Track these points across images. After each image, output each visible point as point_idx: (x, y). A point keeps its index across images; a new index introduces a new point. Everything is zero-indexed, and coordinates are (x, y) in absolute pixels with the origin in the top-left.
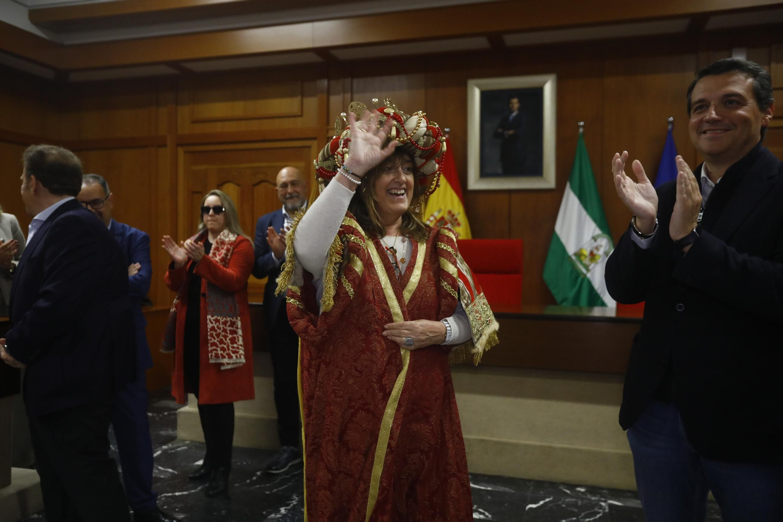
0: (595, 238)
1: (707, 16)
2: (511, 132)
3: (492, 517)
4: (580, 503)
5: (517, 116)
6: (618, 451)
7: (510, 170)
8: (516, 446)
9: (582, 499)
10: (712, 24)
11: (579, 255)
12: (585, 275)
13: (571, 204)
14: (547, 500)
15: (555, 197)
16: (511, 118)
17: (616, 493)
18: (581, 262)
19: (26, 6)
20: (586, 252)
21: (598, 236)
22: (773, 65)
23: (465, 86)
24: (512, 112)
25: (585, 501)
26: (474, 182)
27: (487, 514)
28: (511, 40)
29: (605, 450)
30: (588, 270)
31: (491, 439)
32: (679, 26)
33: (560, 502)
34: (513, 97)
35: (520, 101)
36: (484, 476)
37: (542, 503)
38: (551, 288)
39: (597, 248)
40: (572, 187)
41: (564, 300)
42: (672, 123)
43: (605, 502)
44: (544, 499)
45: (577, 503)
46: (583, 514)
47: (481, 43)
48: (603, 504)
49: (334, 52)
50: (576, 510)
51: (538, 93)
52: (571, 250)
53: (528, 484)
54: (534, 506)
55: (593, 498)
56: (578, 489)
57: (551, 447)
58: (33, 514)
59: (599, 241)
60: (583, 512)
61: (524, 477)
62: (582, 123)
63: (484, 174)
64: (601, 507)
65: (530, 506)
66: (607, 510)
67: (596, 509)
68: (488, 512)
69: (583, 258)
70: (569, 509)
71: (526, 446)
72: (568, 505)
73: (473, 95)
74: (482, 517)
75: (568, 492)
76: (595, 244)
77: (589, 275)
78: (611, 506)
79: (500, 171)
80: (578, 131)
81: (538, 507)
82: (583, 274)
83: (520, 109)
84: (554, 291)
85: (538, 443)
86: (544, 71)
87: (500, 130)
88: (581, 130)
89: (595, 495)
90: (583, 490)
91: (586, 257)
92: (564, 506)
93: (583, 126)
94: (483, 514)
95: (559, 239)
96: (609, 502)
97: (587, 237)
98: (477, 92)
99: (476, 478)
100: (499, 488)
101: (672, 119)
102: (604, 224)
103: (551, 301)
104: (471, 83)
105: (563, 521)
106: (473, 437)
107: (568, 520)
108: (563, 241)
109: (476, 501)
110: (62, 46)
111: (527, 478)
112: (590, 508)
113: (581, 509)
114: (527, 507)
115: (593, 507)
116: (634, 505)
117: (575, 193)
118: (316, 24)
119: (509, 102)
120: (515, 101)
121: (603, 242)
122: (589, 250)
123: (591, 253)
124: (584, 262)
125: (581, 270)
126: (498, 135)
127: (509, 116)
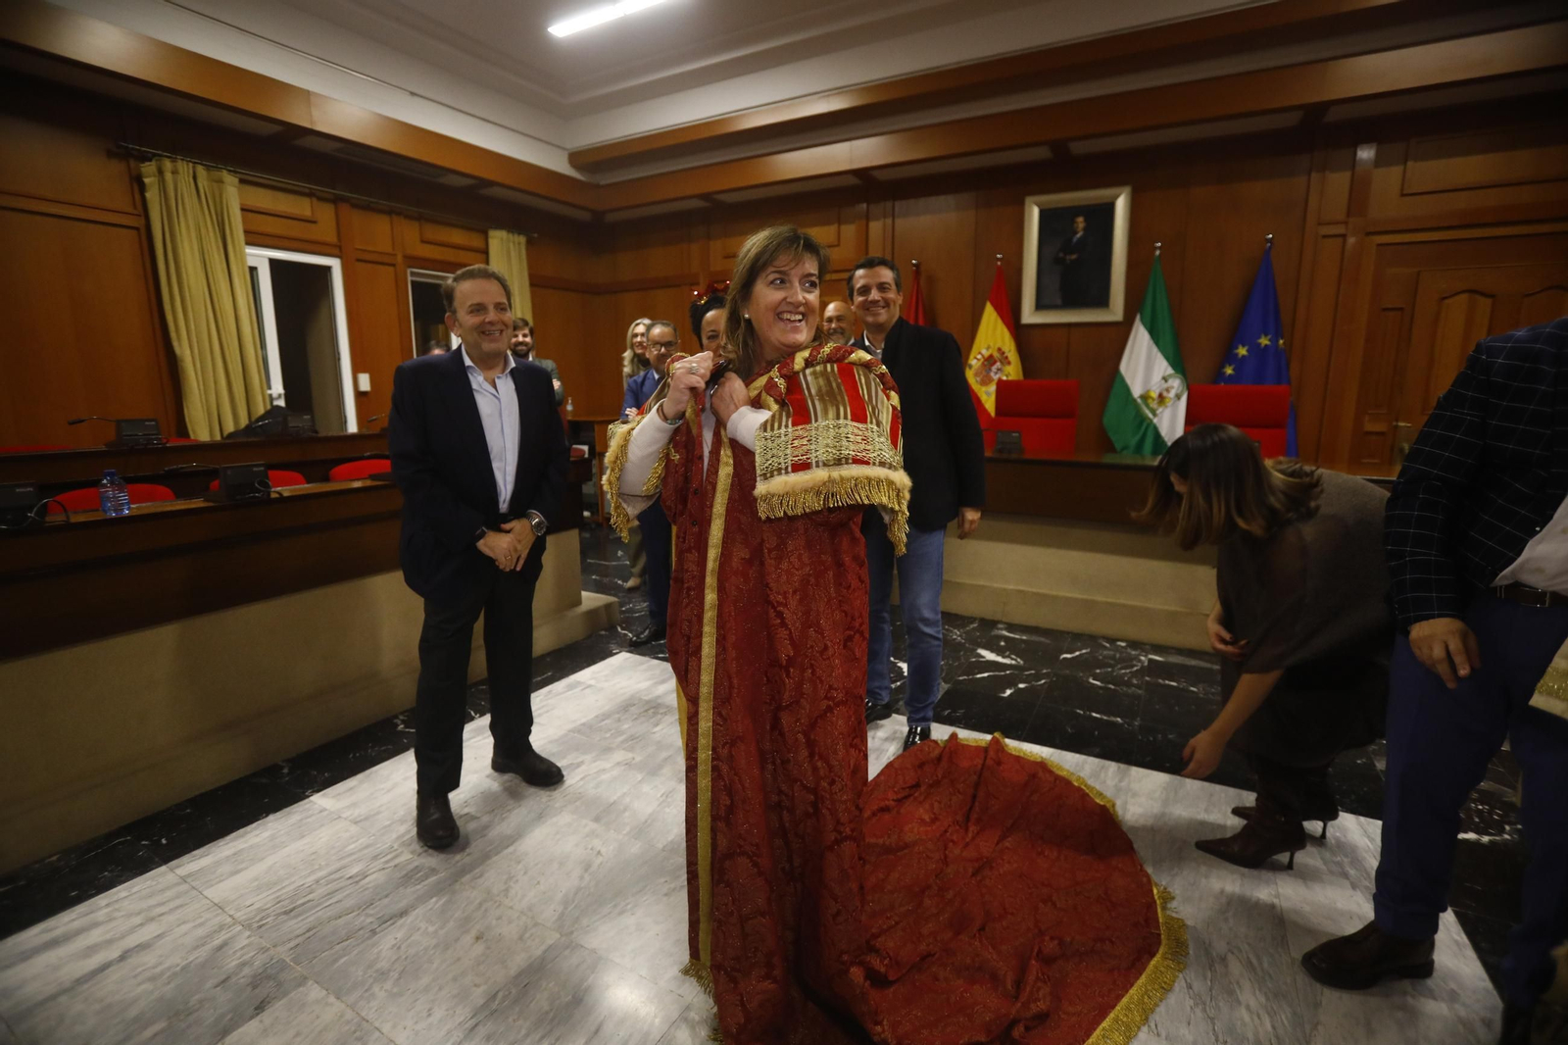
0: (1165, 379)
1: (1325, 106)
2: (1074, 257)
3: (1025, 663)
4: (1118, 656)
5: (1081, 237)
6: (1166, 607)
7: (1070, 302)
9: (1121, 653)
10: (1332, 116)
12: (1151, 421)
13: (1140, 339)
14: (1084, 651)
15: (1120, 334)
16: (1075, 240)
17: (1158, 649)
18: (1147, 406)
19: (564, 149)
20: (1154, 395)
21: (1170, 376)
22: (1410, 164)
23: (1022, 204)
24: (1076, 233)
25: (1124, 655)
26: (1029, 316)
27: (1019, 660)
28: (1078, 148)
30: (1155, 415)
31: (1030, 590)
32: (1291, 120)
33: (1097, 654)
34: (1078, 216)
35: (1085, 220)
36: (1021, 626)
37: (1077, 653)
38: (1110, 434)
39: (1168, 390)
40: (1142, 320)
41: (1125, 448)
42: (1270, 240)
43: (1146, 656)
44: (1080, 650)
45: (1115, 655)
46: (1119, 666)
47: (1042, 153)
48: (1143, 658)
49: (875, 173)
50: (1112, 662)
51: (1109, 209)
52: (1136, 391)
53: (1065, 635)
54: (1069, 656)
55: (1133, 653)
56: (1119, 643)
57: (1092, 601)
58: (602, 630)
59: (1170, 382)
60: (1120, 663)
61: (1062, 628)
62: (1160, 244)
63: (1040, 306)
64: (1140, 661)
65: (1064, 656)
66: (1146, 664)
67: (1135, 662)
68: (1021, 659)
69: (1150, 401)
70: (1106, 661)
71: (1067, 600)
72: (1105, 657)
73: (1031, 212)
74: (1013, 662)
75: (1108, 645)
76: (1165, 385)
77: (1155, 421)
78: (1150, 660)
79: (1059, 302)
80: (1154, 253)
81: (1073, 658)
82: (1149, 419)
83: (1085, 229)
84: (1114, 438)
86: (1119, 183)
87: (1061, 255)
88: (1158, 253)
89: (1135, 649)
90: (1123, 644)
91: (1153, 399)
92: (1101, 657)
93: (1160, 248)
94: (1015, 660)
95: (1123, 380)
96: (1151, 656)
97: (1157, 377)
98: (1036, 212)
99: (1011, 627)
100: (1035, 638)
101: (1271, 236)
102: (1179, 363)
103: (1108, 446)
104: (1029, 200)
105: (1098, 671)
106: (1011, 587)
107: (1103, 670)
108: (1128, 381)
109: (1011, 648)
110: (598, 186)
111: (1066, 630)
112: (1128, 661)
113: (1121, 660)
114: (1061, 657)
115: (1131, 660)
116: (1176, 661)
117: (1145, 326)
118: (854, 143)
119: (1073, 221)
120: (1080, 219)
121: (1176, 384)
122: (1158, 392)
123: (1161, 396)
124: (1151, 405)
125: (1147, 415)
126: (1058, 261)
127: (1072, 238)
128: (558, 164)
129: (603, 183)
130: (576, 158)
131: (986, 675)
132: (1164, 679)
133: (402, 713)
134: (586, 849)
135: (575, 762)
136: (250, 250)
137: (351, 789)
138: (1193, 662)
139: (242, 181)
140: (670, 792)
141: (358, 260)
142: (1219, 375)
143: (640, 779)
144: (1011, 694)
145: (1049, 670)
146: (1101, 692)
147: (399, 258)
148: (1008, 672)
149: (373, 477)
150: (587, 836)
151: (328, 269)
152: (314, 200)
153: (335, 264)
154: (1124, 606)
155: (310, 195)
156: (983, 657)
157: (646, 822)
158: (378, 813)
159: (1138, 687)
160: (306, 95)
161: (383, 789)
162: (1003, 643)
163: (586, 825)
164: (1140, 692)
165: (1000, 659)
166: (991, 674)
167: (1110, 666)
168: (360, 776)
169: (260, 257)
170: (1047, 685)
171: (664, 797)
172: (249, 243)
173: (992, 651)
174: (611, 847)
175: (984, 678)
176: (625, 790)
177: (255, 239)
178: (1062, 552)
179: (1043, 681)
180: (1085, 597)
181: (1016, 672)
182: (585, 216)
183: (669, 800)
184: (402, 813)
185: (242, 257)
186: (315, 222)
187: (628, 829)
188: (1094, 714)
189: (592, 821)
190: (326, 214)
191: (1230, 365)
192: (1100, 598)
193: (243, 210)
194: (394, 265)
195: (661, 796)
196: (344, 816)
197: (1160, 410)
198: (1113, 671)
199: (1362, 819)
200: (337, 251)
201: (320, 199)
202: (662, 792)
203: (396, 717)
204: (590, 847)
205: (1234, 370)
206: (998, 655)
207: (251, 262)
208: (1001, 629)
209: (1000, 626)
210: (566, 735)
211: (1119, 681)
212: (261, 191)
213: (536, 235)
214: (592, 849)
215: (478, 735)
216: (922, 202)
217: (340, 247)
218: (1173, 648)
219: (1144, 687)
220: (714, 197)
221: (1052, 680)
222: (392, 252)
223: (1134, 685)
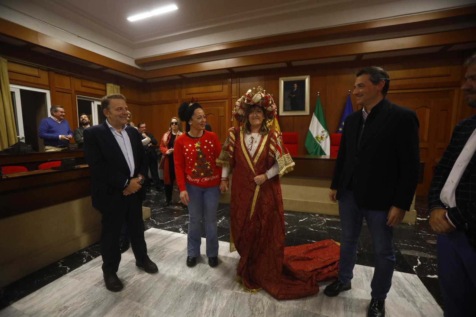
0: (323, 132)
1: (363, 54)
2: (294, 96)
3: (288, 224)
4: (317, 219)
5: (296, 90)
7: (294, 109)
8: (296, 201)
9: (318, 218)
10: (364, 58)
12: (319, 144)
13: (315, 120)
14: (306, 218)
15: (309, 117)
16: (294, 91)
17: (329, 216)
18: (318, 140)
19: (133, 58)
21: (324, 131)
23: (278, 80)
24: (295, 89)
25: (319, 219)
26: (282, 113)
27: (286, 223)
28: (294, 64)
29: (325, 202)
30: (320, 143)
31: (287, 199)
32: (353, 58)
33: (310, 219)
34: (295, 84)
35: (297, 85)
37: (304, 219)
38: (307, 149)
39: (323, 135)
40: (315, 114)
41: (312, 153)
42: (350, 92)
44: (305, 218)
45: (316, 219)
47: (284, 65)
48: (324, 220)
49: (234, 69)
50: (315, 222)
51: (304, 82)
52: (314, 136)
53: (299, 213)
54: (302, 220)
55: (321, 218)
56: (316, 215)
57: (308, 202)
59: (324, 133)
60: (318, 222)
61: (298, 211)
62: (319, 92)
63: (285, 110)
64: (324, 221)
65: (300, 220)
66: (326, 222)
67: (322, 221)
69: (318, 139)
70: (313, 221)
71: (299, 201)
72: (313, 220)
73: (281, 83)
75: (313, 216)
76: (323, 134)
77: (320, 144)
78: (327, 220)
79: (290, 109)
82: (318, 144)
83: (297, 88)
84: (308, 150)
85: (303, 200)
86: (306, 74)
87: (290, 95)
88: (318, 95)
89: (322, 217)
90: (318, 215)
91: (320, 138)
93: (319, 93)
95: (310, 132)
96: (326, 219)
97: (320, 132)
98: (282, 82)
100: (291, 215)
102: (326, 127)
103: (308, 153)
104: (280, 79)
105: (312, 225)
108: (312, 133)
110: (145, 71)
113: (317, 221)
114: (300, 221)
115: (321, 221)
116: (335, 220)
117: (316, 116)
118: (227, 60)
120: (296, 85)
121: (326, 133)
122: (321, 136)
123: (321, 137)
124: (319, 140)
125: (318, 143)
126: (289, 97)
127: (293, 90)
128: (132, 63)
129: (147, 70)
130: (137, 61)
132: (332, 227)
133: (62, 259)
134: (134, 316)
135: (131, 275)
136: (11, 86)
137: (32, 298)
139: (8, 61)
140: (168, 285)
141: (57, 91)
142: (338, 131)
143: (156, 281)
145: (296, 226)
146: (314, 233)
147: (73, 92)
149: (53, 169)
150: (134, 310)
151: (45, 94)
152: (40, 70)
153: (48, 93)
154: (317, 203)
155: (38, 68)
157: (159, 300)
158: (44, 309)
160: (36, 33)
161: (47, 296)
163: (134, 304)
164: (326, 232)
167: (316, 223)
168: (38, 291)
169: (16, 89)
170: (296, 232)
171: (166, 288)
172: (11, 83)
174: (144, 314)
176: (151, 286)
177: (13, 81)
178: (297, 186)
179: (295, 230)
180: (305, 201)
182: (141, 80)
183: (168, 289)
184: (54, 308)
185: (8, 88)
186: (40, 77)
187: (151, 304)
188: (313, 241)
189: (137, 302)
190: (44, 75)
191: (341, 128)
192: (310, 201)
193: (8, 71)
194: (71, 94)
195: (165, 288)
196: (26, 313)
197: (322, 141)
198: (316, 225)
199: (403, 273)
200: (49, 88)
201: (42, 69)
202: (165, 286)
203: (59, 261)
204: (135, 315)
207: (12, 90)
210: (128, 264)
211: (318, 228)
212: (18, 65)
213: (123, 86)
214: (136, 316)
215: (93, 266)
216: (248, 78)
217: (50, 86)
218: (333, 216)
219: (327, 230)
220: (183, 75)
221: (298, 230)
222: (70, 89)
223: (323, 230)
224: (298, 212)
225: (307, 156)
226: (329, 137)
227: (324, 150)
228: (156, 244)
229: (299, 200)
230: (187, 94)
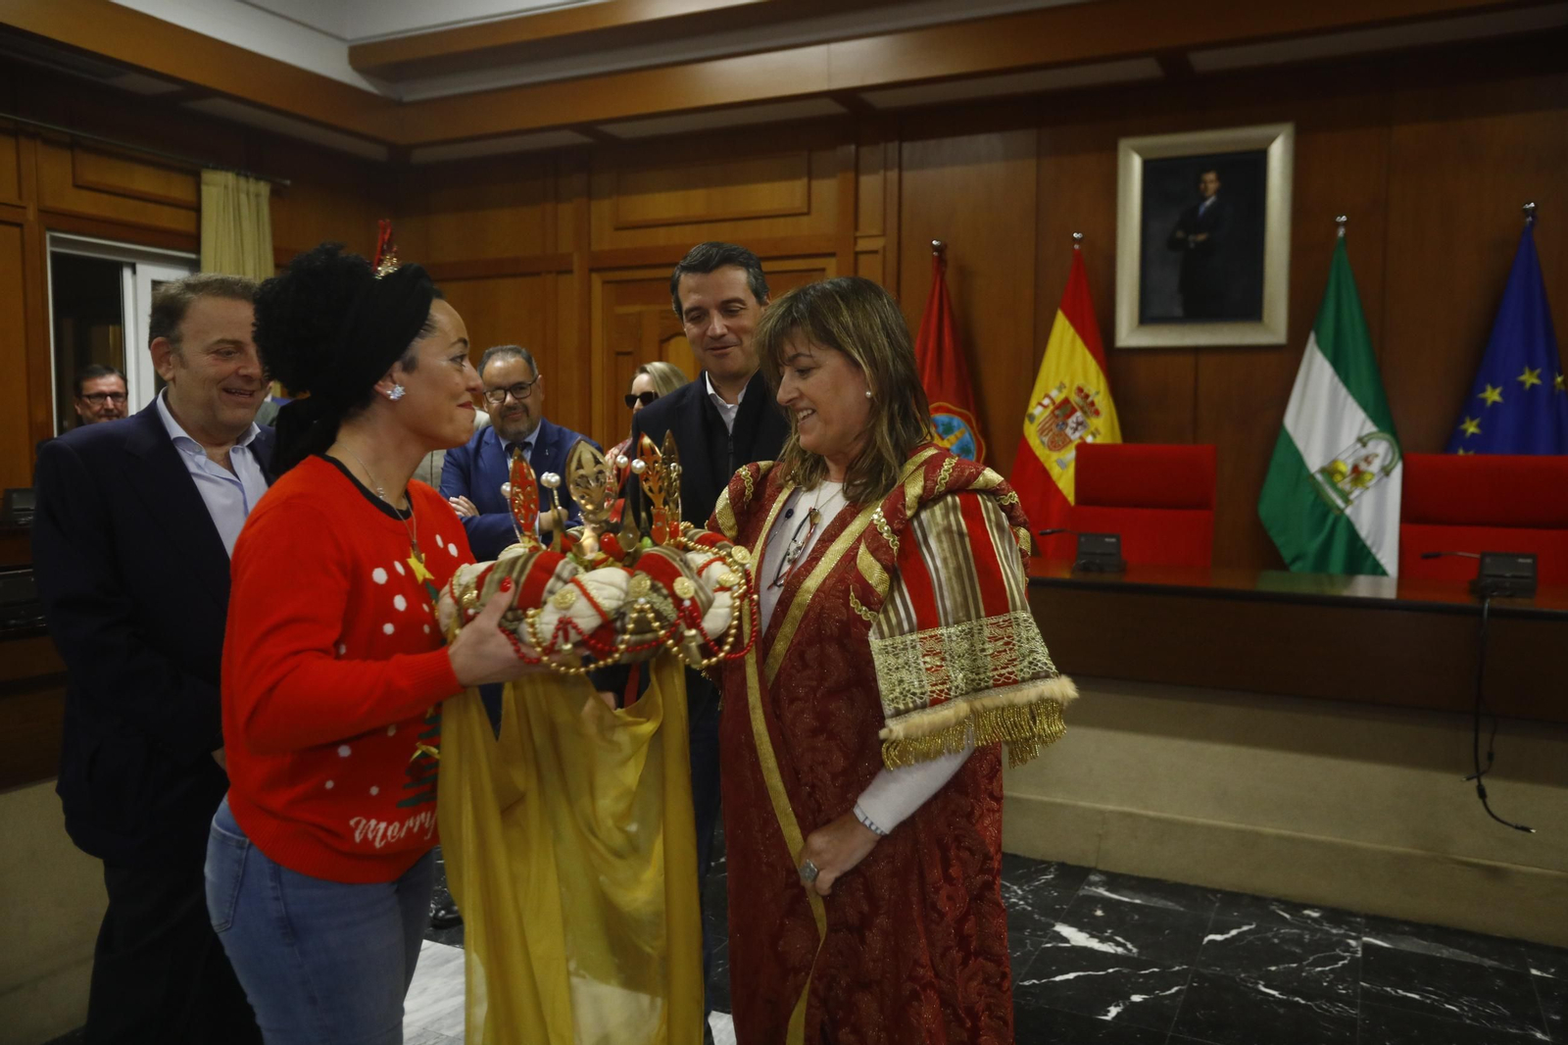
0: (1362, 441)
2: (1201, 237)
3: (1139, 953)
4: (1307, 938)
5: (1212, 205)
6: (1386, 847)
7: (1198, 308)
8: (1190, 827)
9: (1313, 931)
11: (1329, 472)
12: (1342, 511)
13: (1317, 374)
14: (1245, 928)
15: (1284, 363)
16: (1202, 209)
17: (1380, 924)
18: (1334, 486)
19: (340, 39)
21: (1370, 436)
23: (1113, 150)
24: (1205, 199)
25: (1318, 935)
26: (1129, 334)
27: (1130, 946)
28: (1204, 61)
30: (1347, 501)
31: (1143, 812)
33: (1269, 935)
34: (1208, 171)
35: (1219, 178)
36: (1131, 878)
37: (1234, 932)
38: (1273, 533)
39: (1367, 460)
40: (1319, 343)
41: (1296, 559)
42: (1531, 212)
43: (1356, 938)
44: (1239, 927)
45: (1301, 936)
46: (1311, 958)
47: (1146, 69)
48: (1353, 943)
49: (868, 97)
50: (1299, 951)
51: (1258, 160)
52: (1314, 462)
53: (1210, 896)
54: (1219, 937)
55: (1334, 931)
56: (1307, 912)
57: (1259, 835)
59: (1371, 445)
60: (1313, 954)
61: (1204, 883)
62: (1344, 218)
63: (1147, 317)
64: (1348, 948)
65: (1212, 937)
66: (1359, 955)
67: (1338, 951)
68: (1132, 943)
69: (1338, 478)
70: (1286, 948)
71: (1210, 829)
72: (1284, 940)
73: (1128, 167)
74: (1120, 950)
75: (1287, 916)
76: (1364, 452)
77: (1348, 511)
78: (1367, 947)
79: (1178, 311)
80: (1335, 233)
81: (1226, 939)
82: (1338, 508)
83: (1218, 192)
84: (1279, 541)
85: (1233, 825)
86: (1270, 116)
87: (1180, 234)
88: (1341, 232)
89: (1338, 926)
90: (1315, 915)
91: (1344, 476)
92: (1276, 941)
93: (1344, 224)
94: (1123, 946)
95: (1290, 442)
96: (1365, 939)
97: (1347, 439)
98: (1136, 163)
99: (1114, 881)
100: (1157, 902)
101: (1532, 205)
102: (1384, 413)
103: (1274, 560)
104: (1124, 144)
105: (1273, 968)
106: (1111, 807)
107: (1281, 967)
108: (1300, 444)
109: (1111, 922)
110: (400, 104)
111: (1210, 886)
112: (1327, 949)
114: (1206, 939)
115: (1332, 946)
116: (1415, 949)
117: (1325, 354)
118: (835, 47)
119: (1199, 180)
120: (1211, 177)
121: (1382, 449)
122: (1350, 462)
123: (1356, 469)
124: (1340, 485)
125: (1333, 502)
126: (1173, 244)
127: (1197, 208)
128: (333, 65)
129: (408, 98)
130: (361, 55)
131: (1071, 976)
132: (1395, 986)
138: (1446, 952)
142: (1454, 435)
144: (1118, 1014)
145: (1185, 967)
146: (1281, 1011)
147: (31, 215)
148: (1111, 970)
154: (1314, 844)
156: (1066, 940)
159: (1348, 1001)
162: (1099, 913)
164: (1352, 1012)
165: (1094, 944)
166: (1081, 974)
167: (1295, 958)
170: (1182, 998)
173: (1081, 929)
175: (1068, 980)
179: (1175, 990)
180: (1242, 826)
181: (1125, 971)
182: (377, 152)
191: (1472, 419)
192: (1268, 830)
194: (20, 225)
197: (1357, 493)
198: (1300, 969)
205: (1479, 426)
206: (1092, 936)
208: (1096, 884)
209: (1094, 878)
211: (1309, 988)
213: (288, 182)
216: (949, 145)
218: (1405, 923)
219: (1359, 1001)
220: (601, 128)
221: (1191, 986)
222: (19, 203)
223: (1340, 998)
224: (1205, 891)
225: (1271, 583)
226: (1397, 473)
227: (1369, 543)
228: (433, 1023)
229: (1211, 822)
230: (617, 229)
